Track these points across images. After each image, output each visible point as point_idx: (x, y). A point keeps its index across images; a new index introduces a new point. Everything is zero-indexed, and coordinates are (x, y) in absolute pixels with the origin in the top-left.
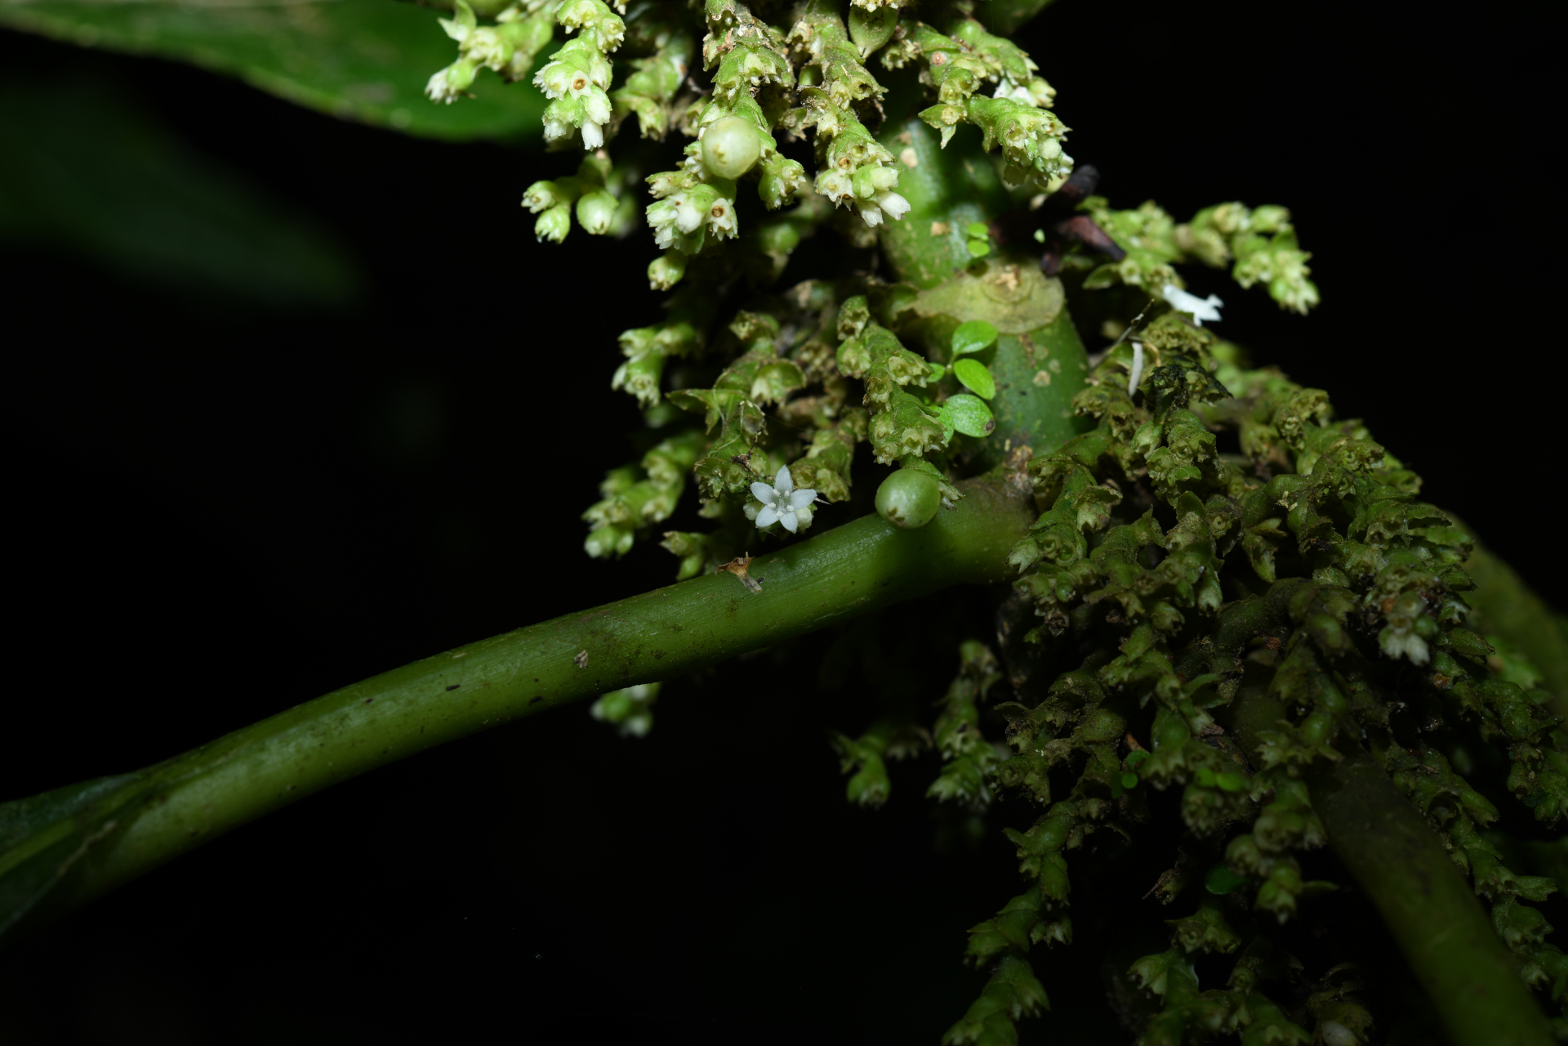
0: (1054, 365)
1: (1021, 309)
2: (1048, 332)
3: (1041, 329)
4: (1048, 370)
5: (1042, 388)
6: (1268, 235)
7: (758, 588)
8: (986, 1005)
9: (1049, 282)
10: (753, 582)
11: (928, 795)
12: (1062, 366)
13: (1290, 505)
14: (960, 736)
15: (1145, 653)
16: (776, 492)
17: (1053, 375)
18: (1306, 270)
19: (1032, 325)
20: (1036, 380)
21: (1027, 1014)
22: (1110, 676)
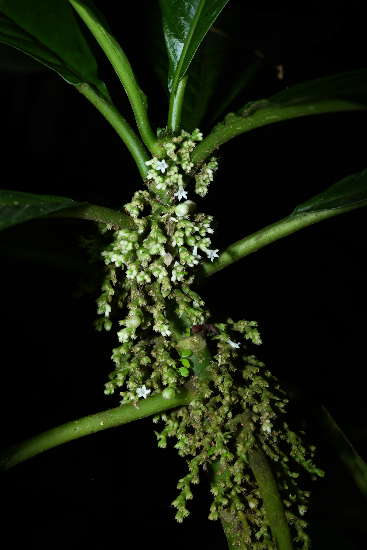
0: (204, 359)
1: (197, 346)
2: (202, 351)
3: (201, 351)
4: (202, 360)
5: (200, 364)
6: (253, 328)
7: (138, 408)
8: (180, 497)
9: (203, 340)
10: (138, 407)
11: (174, 447)
12: (205, 359)
13: (248, 395)
14: (181, 435)
15: (215, 427)
16: (142, 390)
17: (203, 361)
18: (260, 337)
19: (199, 350)
20: (199, 362)
21: (189, 499)
22: (209, 431)
